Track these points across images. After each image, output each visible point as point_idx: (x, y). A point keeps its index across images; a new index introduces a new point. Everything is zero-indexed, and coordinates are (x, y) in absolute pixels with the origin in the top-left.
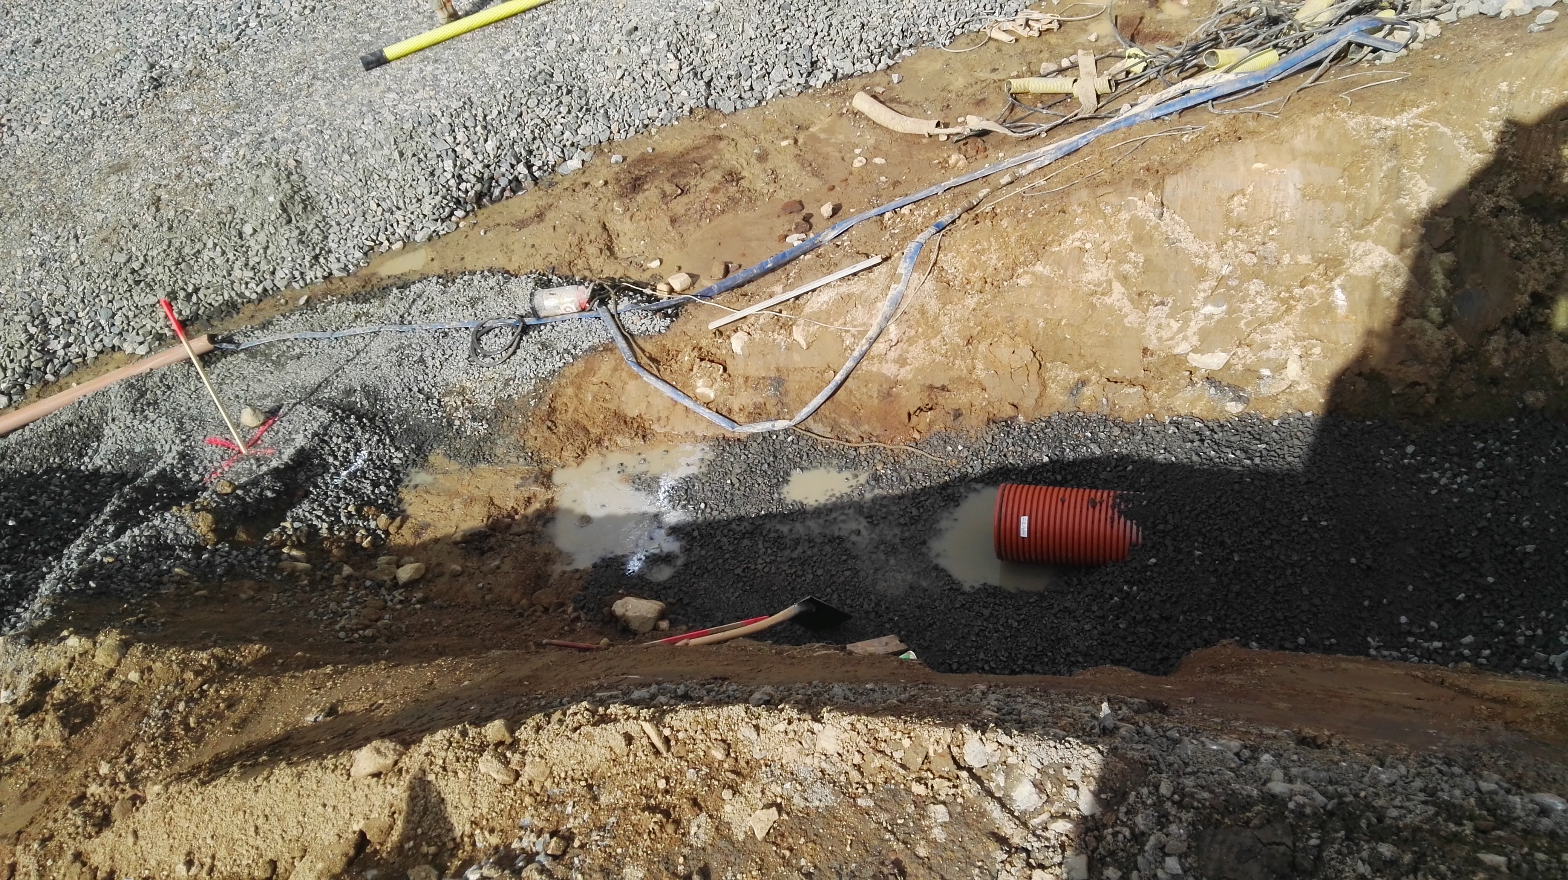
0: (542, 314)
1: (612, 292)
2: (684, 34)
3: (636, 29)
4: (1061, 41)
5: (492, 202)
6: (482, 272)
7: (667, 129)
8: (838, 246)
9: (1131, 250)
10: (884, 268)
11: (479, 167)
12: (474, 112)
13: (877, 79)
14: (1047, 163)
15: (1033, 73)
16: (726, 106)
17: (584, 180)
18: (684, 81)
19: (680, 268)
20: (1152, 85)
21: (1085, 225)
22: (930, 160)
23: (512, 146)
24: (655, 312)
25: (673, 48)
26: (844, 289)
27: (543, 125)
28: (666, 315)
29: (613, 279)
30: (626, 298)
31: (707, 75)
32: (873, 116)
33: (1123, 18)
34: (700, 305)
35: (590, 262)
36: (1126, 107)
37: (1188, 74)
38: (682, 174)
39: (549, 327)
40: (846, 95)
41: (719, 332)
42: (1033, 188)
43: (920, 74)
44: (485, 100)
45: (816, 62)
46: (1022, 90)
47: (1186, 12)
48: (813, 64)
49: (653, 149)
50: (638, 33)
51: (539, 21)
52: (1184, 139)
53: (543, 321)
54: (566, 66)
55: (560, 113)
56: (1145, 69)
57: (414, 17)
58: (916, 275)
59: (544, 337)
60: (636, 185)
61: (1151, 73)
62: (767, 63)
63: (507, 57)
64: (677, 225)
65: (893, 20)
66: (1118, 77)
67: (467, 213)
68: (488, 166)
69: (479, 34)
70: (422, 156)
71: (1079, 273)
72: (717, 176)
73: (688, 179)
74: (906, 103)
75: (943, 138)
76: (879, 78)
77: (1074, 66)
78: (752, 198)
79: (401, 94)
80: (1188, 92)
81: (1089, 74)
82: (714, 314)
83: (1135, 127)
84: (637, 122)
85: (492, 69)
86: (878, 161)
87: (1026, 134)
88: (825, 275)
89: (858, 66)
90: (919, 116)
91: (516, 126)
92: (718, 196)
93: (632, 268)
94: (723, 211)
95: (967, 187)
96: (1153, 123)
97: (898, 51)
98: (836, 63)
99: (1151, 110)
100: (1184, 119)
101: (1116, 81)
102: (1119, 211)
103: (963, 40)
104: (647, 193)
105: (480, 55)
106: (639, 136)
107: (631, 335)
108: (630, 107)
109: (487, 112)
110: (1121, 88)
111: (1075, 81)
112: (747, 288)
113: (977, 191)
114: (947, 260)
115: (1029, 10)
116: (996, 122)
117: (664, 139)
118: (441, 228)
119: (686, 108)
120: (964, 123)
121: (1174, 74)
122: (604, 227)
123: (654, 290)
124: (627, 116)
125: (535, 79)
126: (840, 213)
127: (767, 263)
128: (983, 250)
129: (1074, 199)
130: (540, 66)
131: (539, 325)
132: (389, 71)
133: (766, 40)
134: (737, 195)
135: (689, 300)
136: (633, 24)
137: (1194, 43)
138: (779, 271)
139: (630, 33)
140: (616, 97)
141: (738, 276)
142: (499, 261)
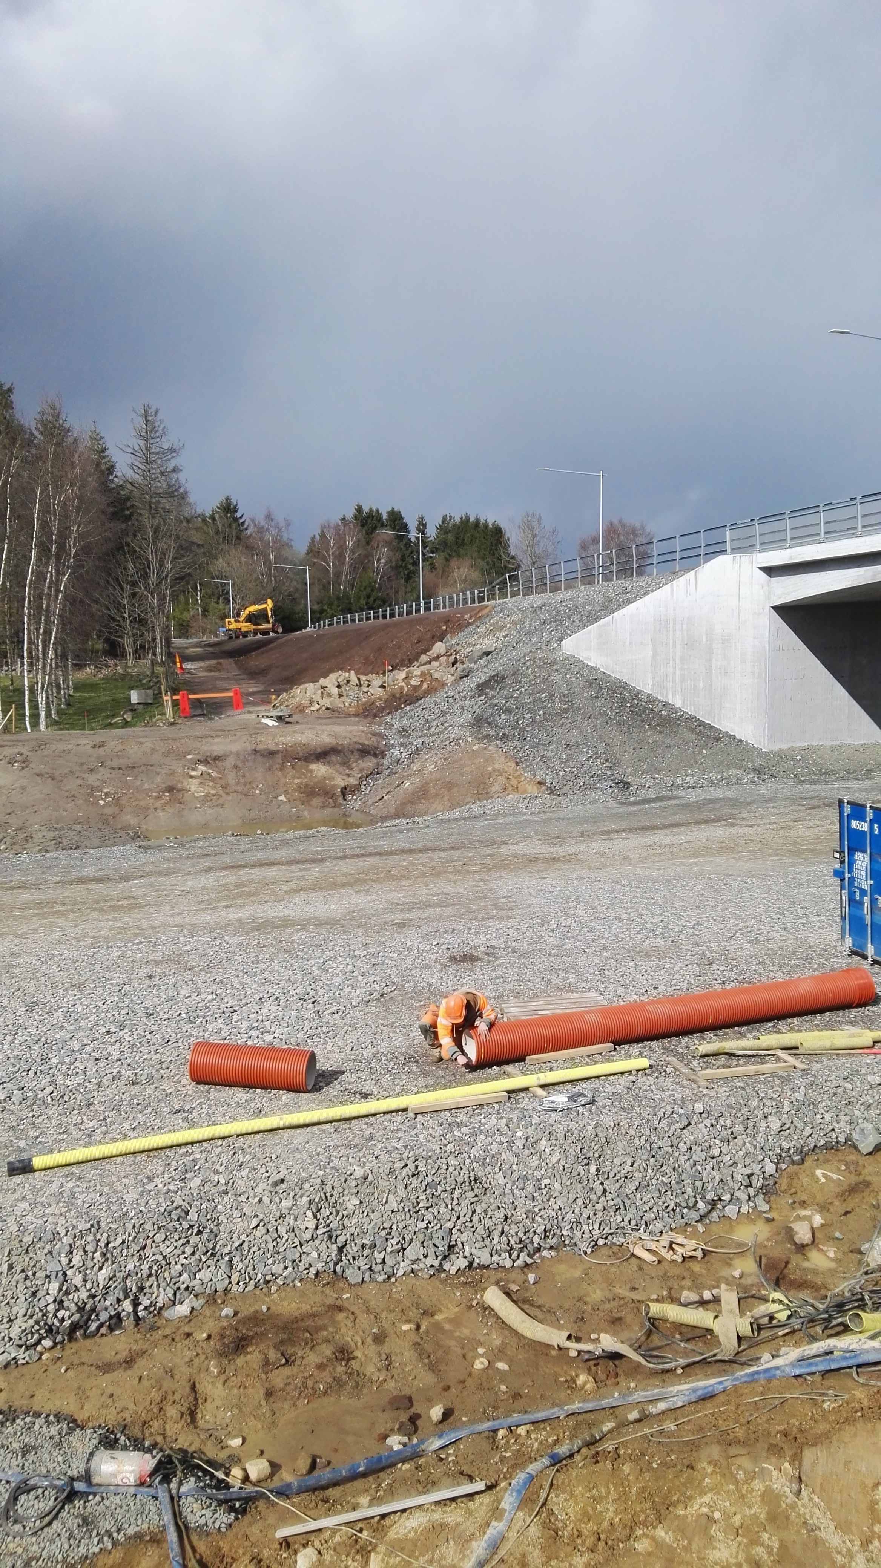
0: (96, 1480)
1: (180, 1468)
2: (328, 1194)
3: (282, 1181)
4: (704, 1271)
5: (85, 1336)
6: (48, 1416)
7: (288, 1289)
8: (441, 1459)
9: (765, 1530)
10: (486, 1499)
11: (84, 1295)
12: (98, 1237)
13: (513, 1275)
14: (680, 1404)
15: (674, 1300)
16: (353, 1275)
17: (187, 1329)
18: (317, 1242)
19: (262, 1452)
20: (798, 1335)
21: (715, 1489)
22: (556, 1376)
23: (125, 1279)
24: (221, 1503)
25: (313, 1206)
26: (437, 1516)
27: (164, 1262)
28: (232, 1509)
29: (185, 1452)
30: (193, 1479)
31: (341, 1239)
32: (503, 1314)
33: (769, 1259)
34: (273, 1504)
35: (167, 1427)
36: (766, 1356)
37: (832, 1332)
38: (290, 1341)
39: (98, 1498)
40: (478, 1286)
41: (286, 1543)
42: (662, 1431)
43: (558, 1278)
44: (114, 1226)
45: (454, 1246)
46: (661, 1316)
47: (833, 1265)
48: (451, 1247)
49: (268, 1309)
50: (284, 1186)
51: (192, 1157)
52: (826, 1406)
53: (94, 1490)
54: (204, 1206)
55: (184, 1253)
56: (789, 1317)
57: (74, 1133)
58: (521, 1514)
59: (89, 1510)
60: (240, 1345)
61: (796, 1323)
62: (404, 1239)
63: (150, 1187)
64: (272, 1399)
65: (537, 1218)
66: (761, 1321)
67: (55, 1344)
68: (93, 1297)
69: (130, 1159)
70: (30, 1273)
71: (705, 1548)
72: (327, 1351)
73: (296, 1349)
74: (539, 1307)
75: (573, 1354)
76: (515, 1275)
77: (716, 1300)
78: (359, 1381)
79: (34, 1205)
80: (832, 1352)
81: (731, 1311)
82: (286, 1518)
83: (775, 1382)
84: (260, 1275)
85: (130, 1196)
86: (502, 1366)
87: (661, 1366)
88: (420, 1493)
89: (495, 1258)
90: (551, 1324)
91: (136, 1258)
92: (324, 1374)
93: (209, 1443)
94: (325, 1393)
95: (591, 1416)
96: (794, 1381)
97: (538, 1250)
98: (474, 1251)
99: (792, 1365)
100: (826, 1383)
101: (758, 1325)
102: (753, 1479)
103: (604, 1251)
104: (249, 1356)
105: (124, 1180)
106: (257, 1292)
107: (187, 1527)
108: (256, 1259)
109: (112, 1239)
110: (764, 1334)
111: (716, 1317)
112: (333, 1493)
113: (602, 1423)
114: (558, 1501)
115: (673, 1234)
116: (631, 1346)
117: (282, 1300)
118: (22, 1356)
119: (313, 1271)
120: (597, 1341)
121: (818, 1330)
122: (193, 1388)
123: (227, 1474)
124: (251, 1268)
125: (170, 1213)
126: (451, 1420)
127: (359, 1466)
128: (600, 1497)
129: (704, 1453)
130: (178, 1201)
131: (87, 1494)
132: (31, 1180)
133: (408, 1215)
134: (344, 1377)
135: (262, 1496)
136: (281, 1176)
137: (839, 1300)
138: (371, 1479)
139: (276, 1184)
140: (245, 1246)
141: (324, 1475)
142: (69, 1405)
